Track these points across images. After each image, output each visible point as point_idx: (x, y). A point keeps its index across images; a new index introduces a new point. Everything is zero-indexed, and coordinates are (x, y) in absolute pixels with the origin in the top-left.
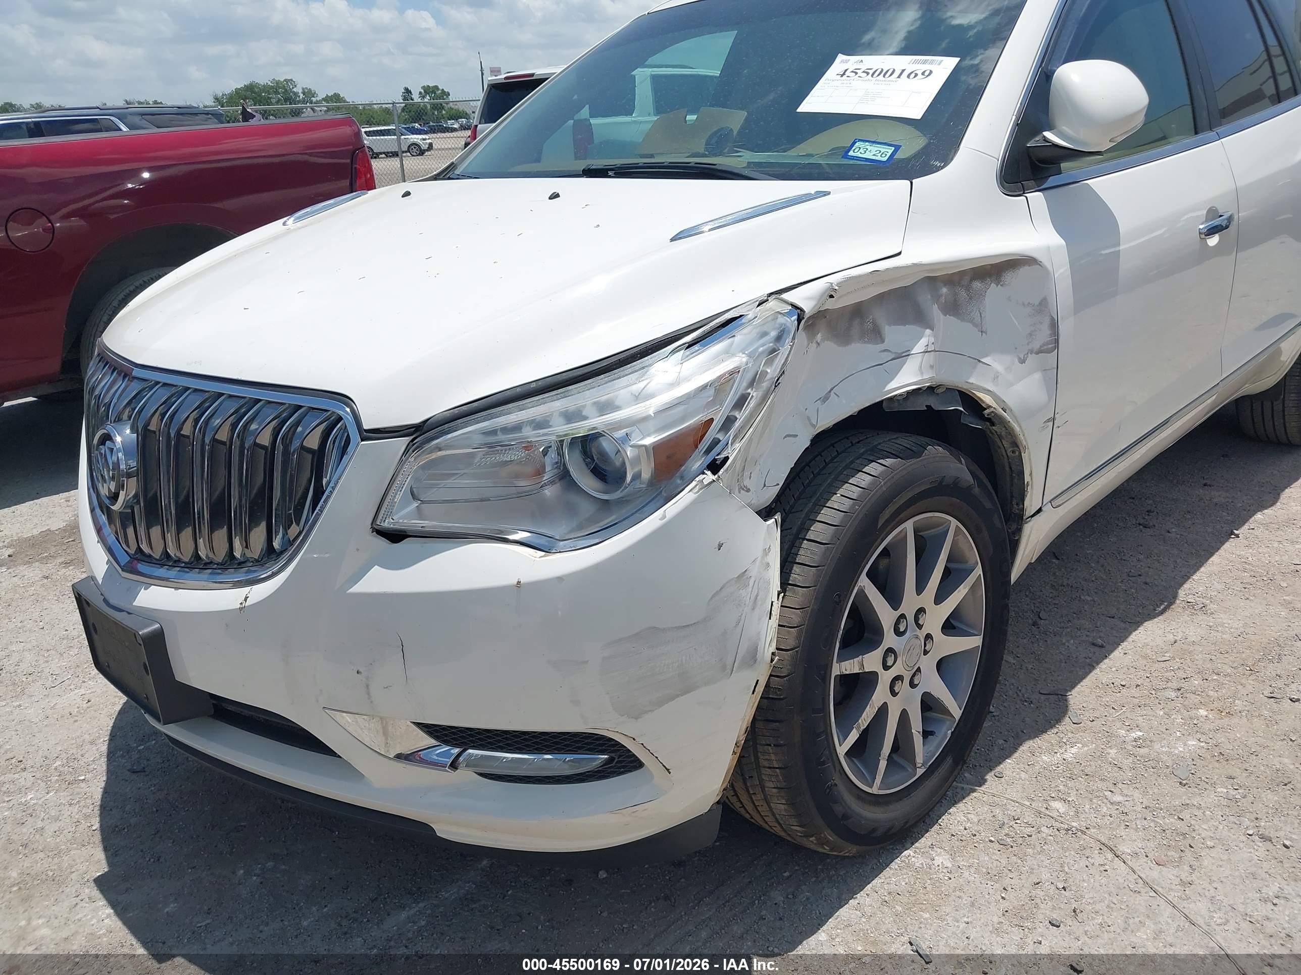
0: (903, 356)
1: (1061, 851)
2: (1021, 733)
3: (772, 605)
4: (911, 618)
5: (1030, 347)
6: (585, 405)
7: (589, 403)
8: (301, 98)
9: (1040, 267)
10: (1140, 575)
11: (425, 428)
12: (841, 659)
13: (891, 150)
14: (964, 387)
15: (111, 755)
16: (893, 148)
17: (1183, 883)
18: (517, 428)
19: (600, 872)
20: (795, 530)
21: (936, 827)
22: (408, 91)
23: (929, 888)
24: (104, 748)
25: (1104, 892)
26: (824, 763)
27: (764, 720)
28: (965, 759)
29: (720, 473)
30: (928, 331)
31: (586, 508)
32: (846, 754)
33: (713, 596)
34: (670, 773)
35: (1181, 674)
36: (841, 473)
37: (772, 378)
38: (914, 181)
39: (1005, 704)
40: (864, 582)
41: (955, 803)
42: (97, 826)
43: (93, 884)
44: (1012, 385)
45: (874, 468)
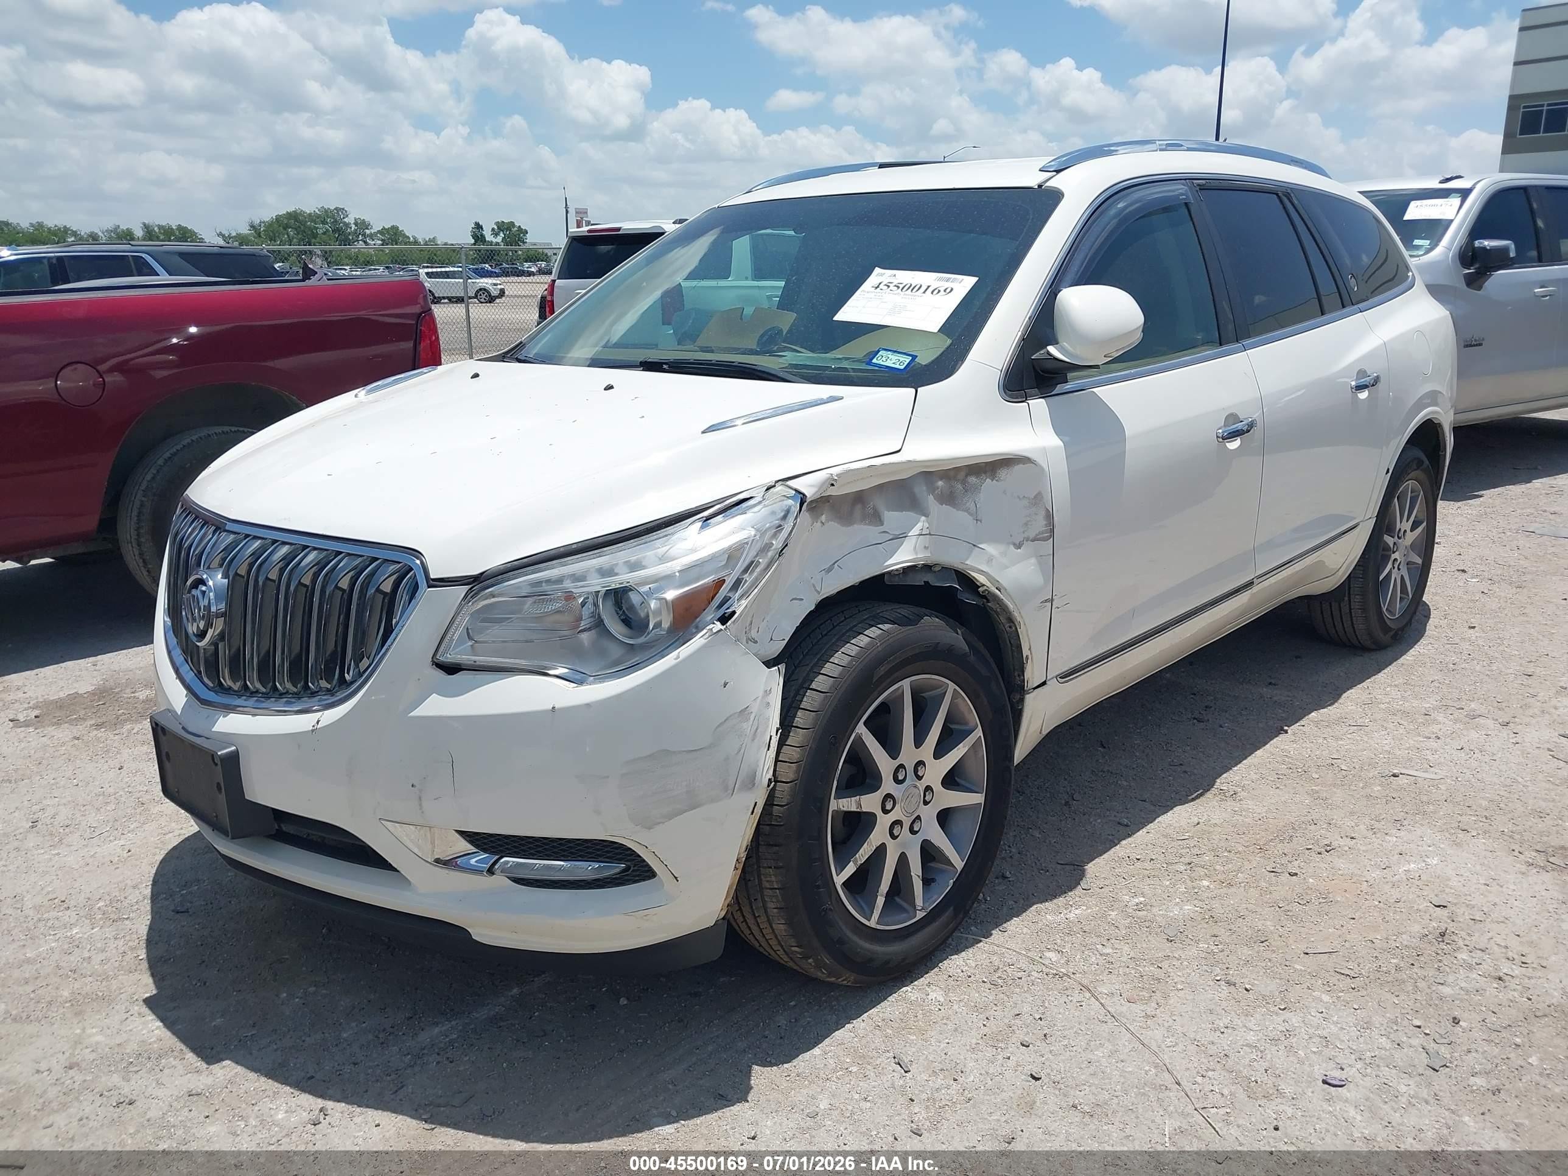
0: (901, 537)
1: (1045, 990)
2: (1031, 896)
3: (770, 739)
4: (910, 768)
5: (1026, 535)
6: (617, 564)
7: (621, 562)
8: (353, 229)
9: (1033, 465)
10: (1181, 764)
11: (482, 579)
12: (838, 796)
13: (908, 359)
14: (959, 567)
15: (154, 897)
16: (911, 358)
17: (1147, 1016)
18: (560, 580)
19: (622, 999)
20: (800, 681)
21: (936, 969)
22: (478, 226)
23: (920, 1016)
24: (148, 892)
25: (1075, 1022)
26: (818, 887)
27: (767, 845)
28: (967, 908)
29: (728, 624)
30: (923, 518)
31: (616, 651)
32: (843, 884)
33: (719, 726)
34: (678, 881)
35: (1196, 851)
36: (844, 634)
37: (775, 549)
38: (919, 389)
39: (1023, 872)
40: (861, 729)
41: (957, 951)
42: (143, 956)
43: (142, 1003)
44: (1007, 567)
45: (873, 632)
